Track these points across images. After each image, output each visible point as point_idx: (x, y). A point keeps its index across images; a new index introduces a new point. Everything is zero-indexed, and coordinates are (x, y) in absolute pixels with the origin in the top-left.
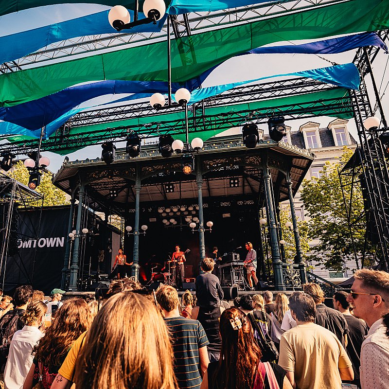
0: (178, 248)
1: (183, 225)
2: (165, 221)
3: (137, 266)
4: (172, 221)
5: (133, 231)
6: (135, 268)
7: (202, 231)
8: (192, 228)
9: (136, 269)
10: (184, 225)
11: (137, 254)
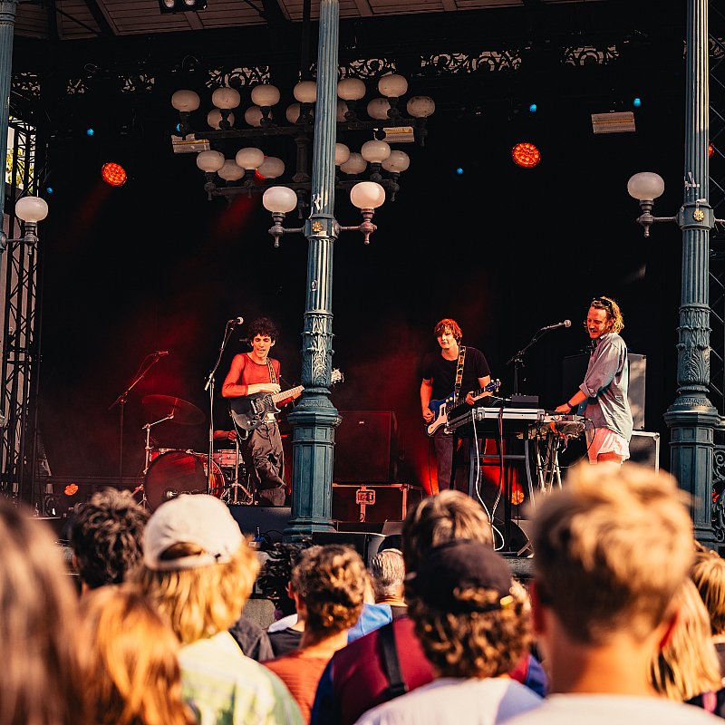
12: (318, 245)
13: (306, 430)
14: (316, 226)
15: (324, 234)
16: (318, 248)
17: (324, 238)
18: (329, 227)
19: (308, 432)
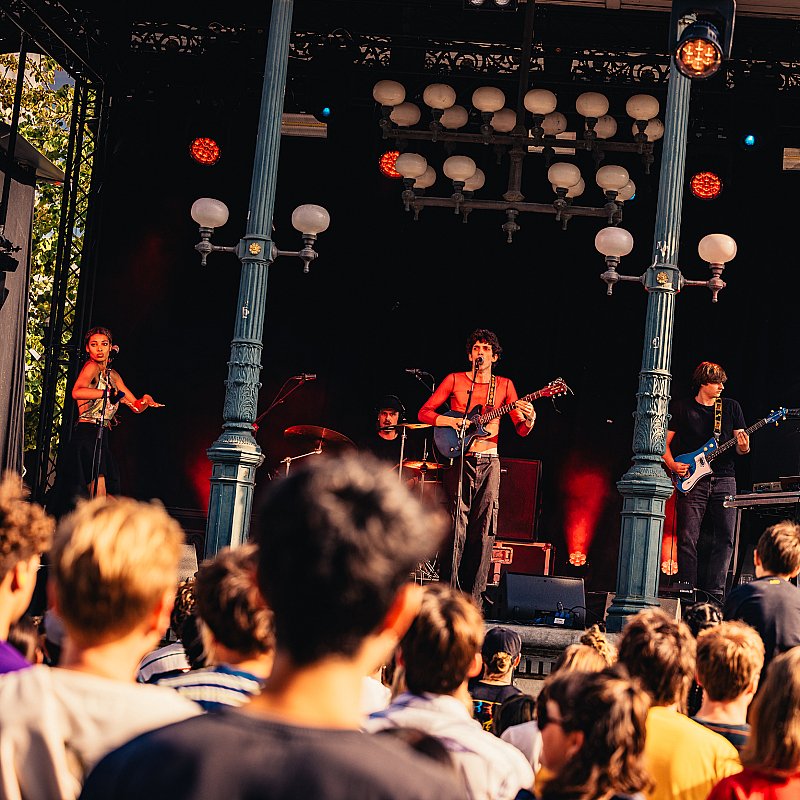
0: (485, 354)
1: (524, 207)
2: (412, 168)
3: (249, 449)
4: (463, 171)
5: (235, 229)
6: (234, 460)
7: (669, 284)
8: (602, 262)
9: (242, 471)
10: (534, 207)
11: (252, 378)
12: (662, 298)
13: (641, 501)
14: (662, 277)
15: (669, 286)
16: (662, 302)
17: (669, 291)
18: (676, 279)
19: (644, 503)
